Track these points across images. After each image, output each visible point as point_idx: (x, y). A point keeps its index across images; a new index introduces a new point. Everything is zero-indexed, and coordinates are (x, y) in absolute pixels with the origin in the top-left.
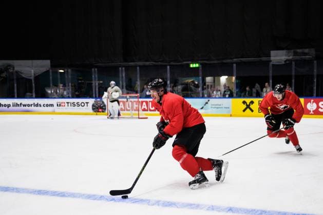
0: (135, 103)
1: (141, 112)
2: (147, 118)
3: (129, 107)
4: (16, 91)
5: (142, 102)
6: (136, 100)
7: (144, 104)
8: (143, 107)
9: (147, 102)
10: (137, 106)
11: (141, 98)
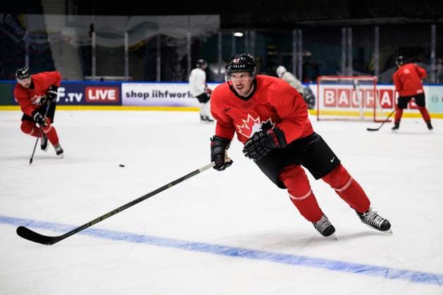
0: (368, 93)
1: (379, 110)
3: (357, 100)
4: (159, 69)
5: (382, 92)
6: (372, 87)
7: (386, 94)
8: (384, 101)
9: (390, 92)
10: (372, 98)
11: (379, 83)
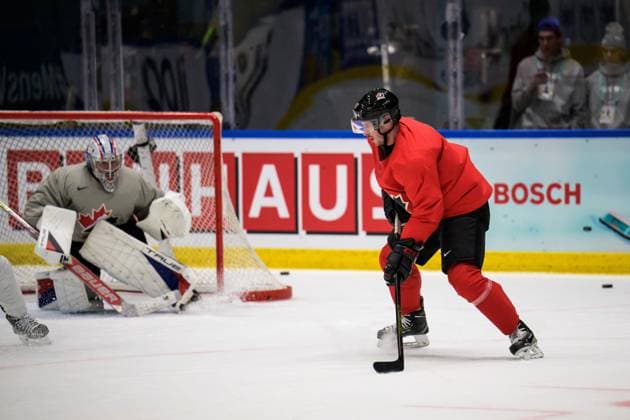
2: (284, 294)
5: (255, 162)
7: (269, 173)
9: (286, 166)
